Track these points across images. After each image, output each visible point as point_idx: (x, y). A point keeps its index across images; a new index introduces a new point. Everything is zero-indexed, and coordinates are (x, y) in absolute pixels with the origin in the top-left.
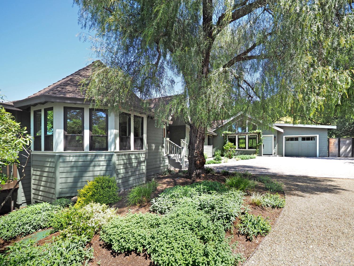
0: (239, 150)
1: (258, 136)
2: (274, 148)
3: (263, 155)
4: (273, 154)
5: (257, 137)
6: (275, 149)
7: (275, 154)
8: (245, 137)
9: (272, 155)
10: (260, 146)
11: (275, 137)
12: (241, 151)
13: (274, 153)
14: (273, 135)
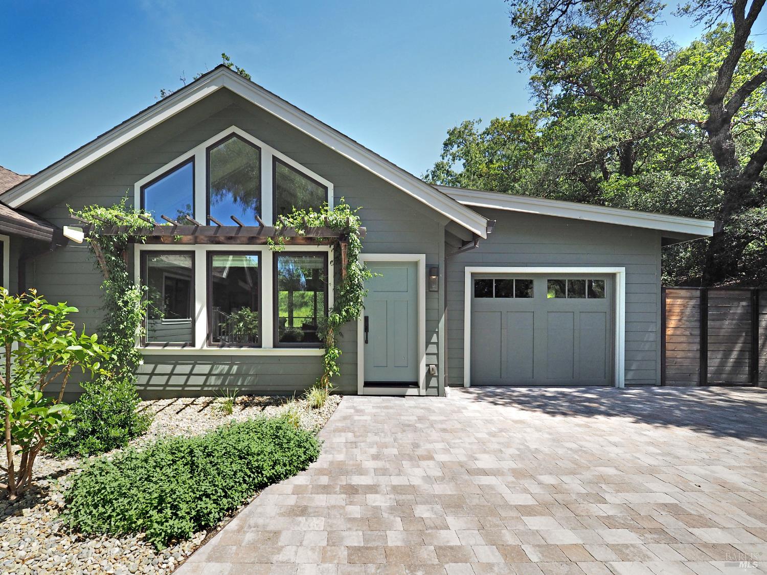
0: (215, 350)
1: (338, 260)
2: (428, 343)
3: (367, 384)
4: (422, 381)
5: (331, 268)
6: (433, 349)
7: (433, 382)
8: (253, 261)
9: (416, 384)
10: (344, 328)
11: (431, 270)
12: (231, 359)
13: (429, 375)
14: (422, 258)
